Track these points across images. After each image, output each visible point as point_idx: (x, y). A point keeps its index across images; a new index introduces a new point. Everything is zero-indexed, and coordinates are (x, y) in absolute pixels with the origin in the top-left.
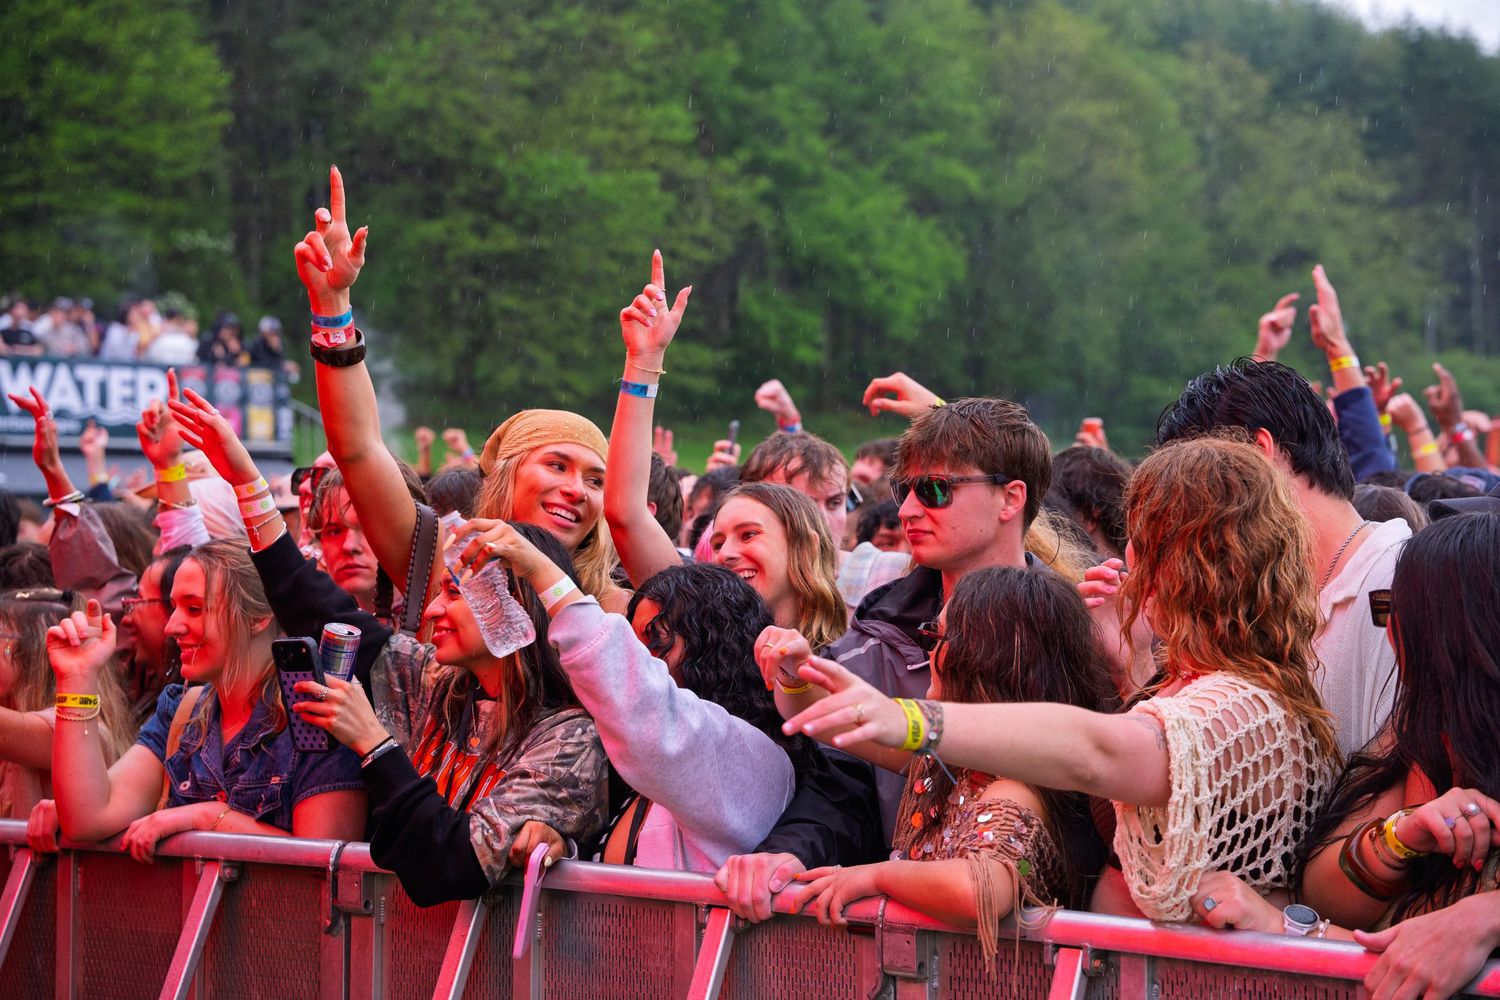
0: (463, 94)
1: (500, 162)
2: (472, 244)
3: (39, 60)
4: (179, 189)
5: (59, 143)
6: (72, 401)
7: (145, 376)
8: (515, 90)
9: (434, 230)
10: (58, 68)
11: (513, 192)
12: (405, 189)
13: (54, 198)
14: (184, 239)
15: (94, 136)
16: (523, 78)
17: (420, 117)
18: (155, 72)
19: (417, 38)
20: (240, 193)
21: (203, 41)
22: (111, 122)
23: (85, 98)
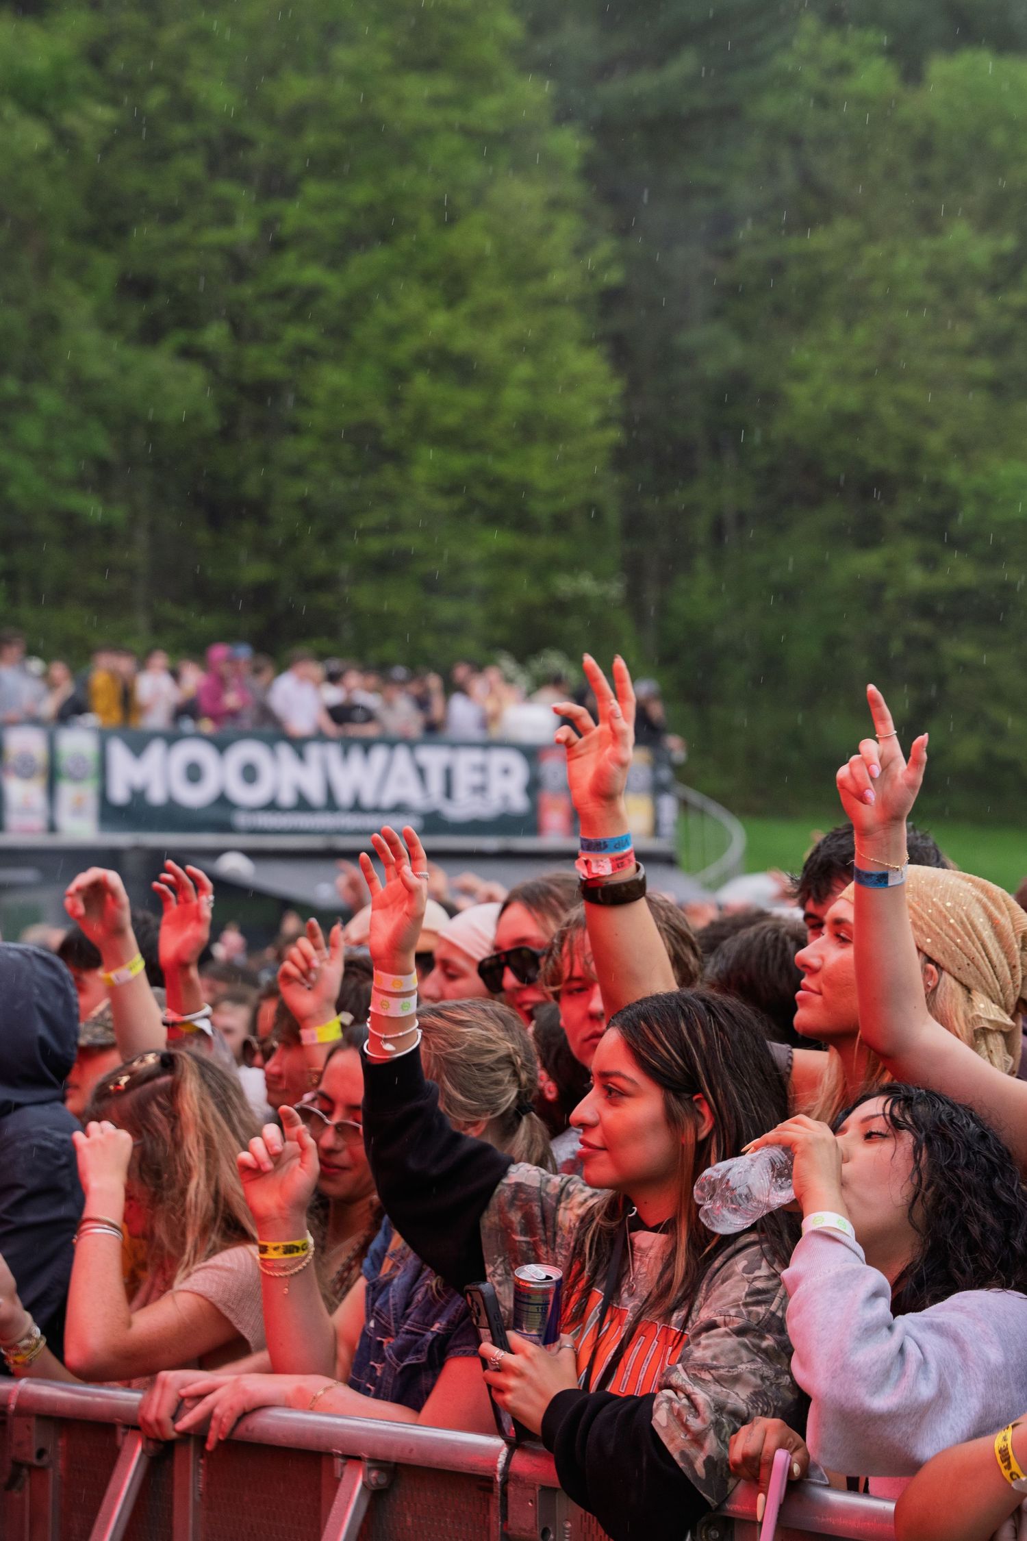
0: (909, 392)
1: (954, 474)
2: (917, 578)
3: (399, 375)
4: (560, 523)
5: (420, 474)
6: (411, 793)
7: (499, 759)
8: (973, 383)
9: (868, 563)
10: (421, 384)
11: (968, 513)
12: (834, 512)
13: (410, 541)
14: (565, 585)
15: (459, 463)
16: (984, 367)
17: (851, 422)
18: (532, 385)
19: (849, 325)
20: (634, 526)
21: (587, 343)
22: (481, 446)
23: (451, 419)
